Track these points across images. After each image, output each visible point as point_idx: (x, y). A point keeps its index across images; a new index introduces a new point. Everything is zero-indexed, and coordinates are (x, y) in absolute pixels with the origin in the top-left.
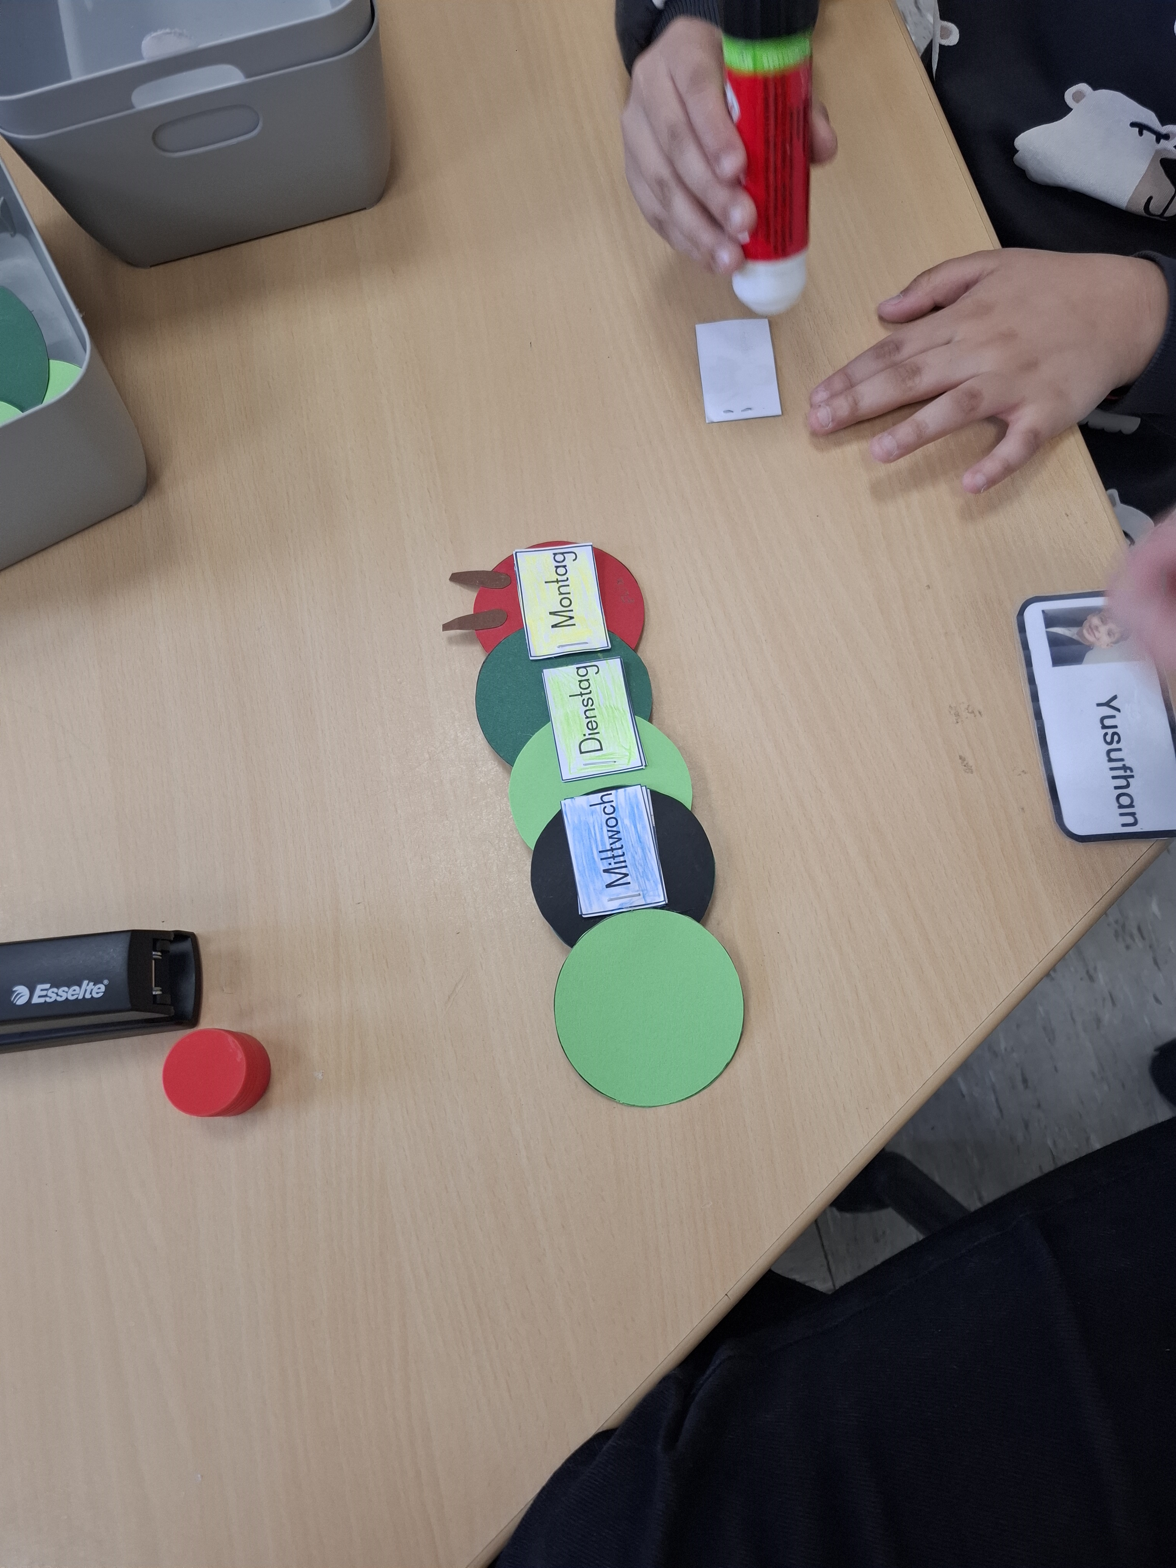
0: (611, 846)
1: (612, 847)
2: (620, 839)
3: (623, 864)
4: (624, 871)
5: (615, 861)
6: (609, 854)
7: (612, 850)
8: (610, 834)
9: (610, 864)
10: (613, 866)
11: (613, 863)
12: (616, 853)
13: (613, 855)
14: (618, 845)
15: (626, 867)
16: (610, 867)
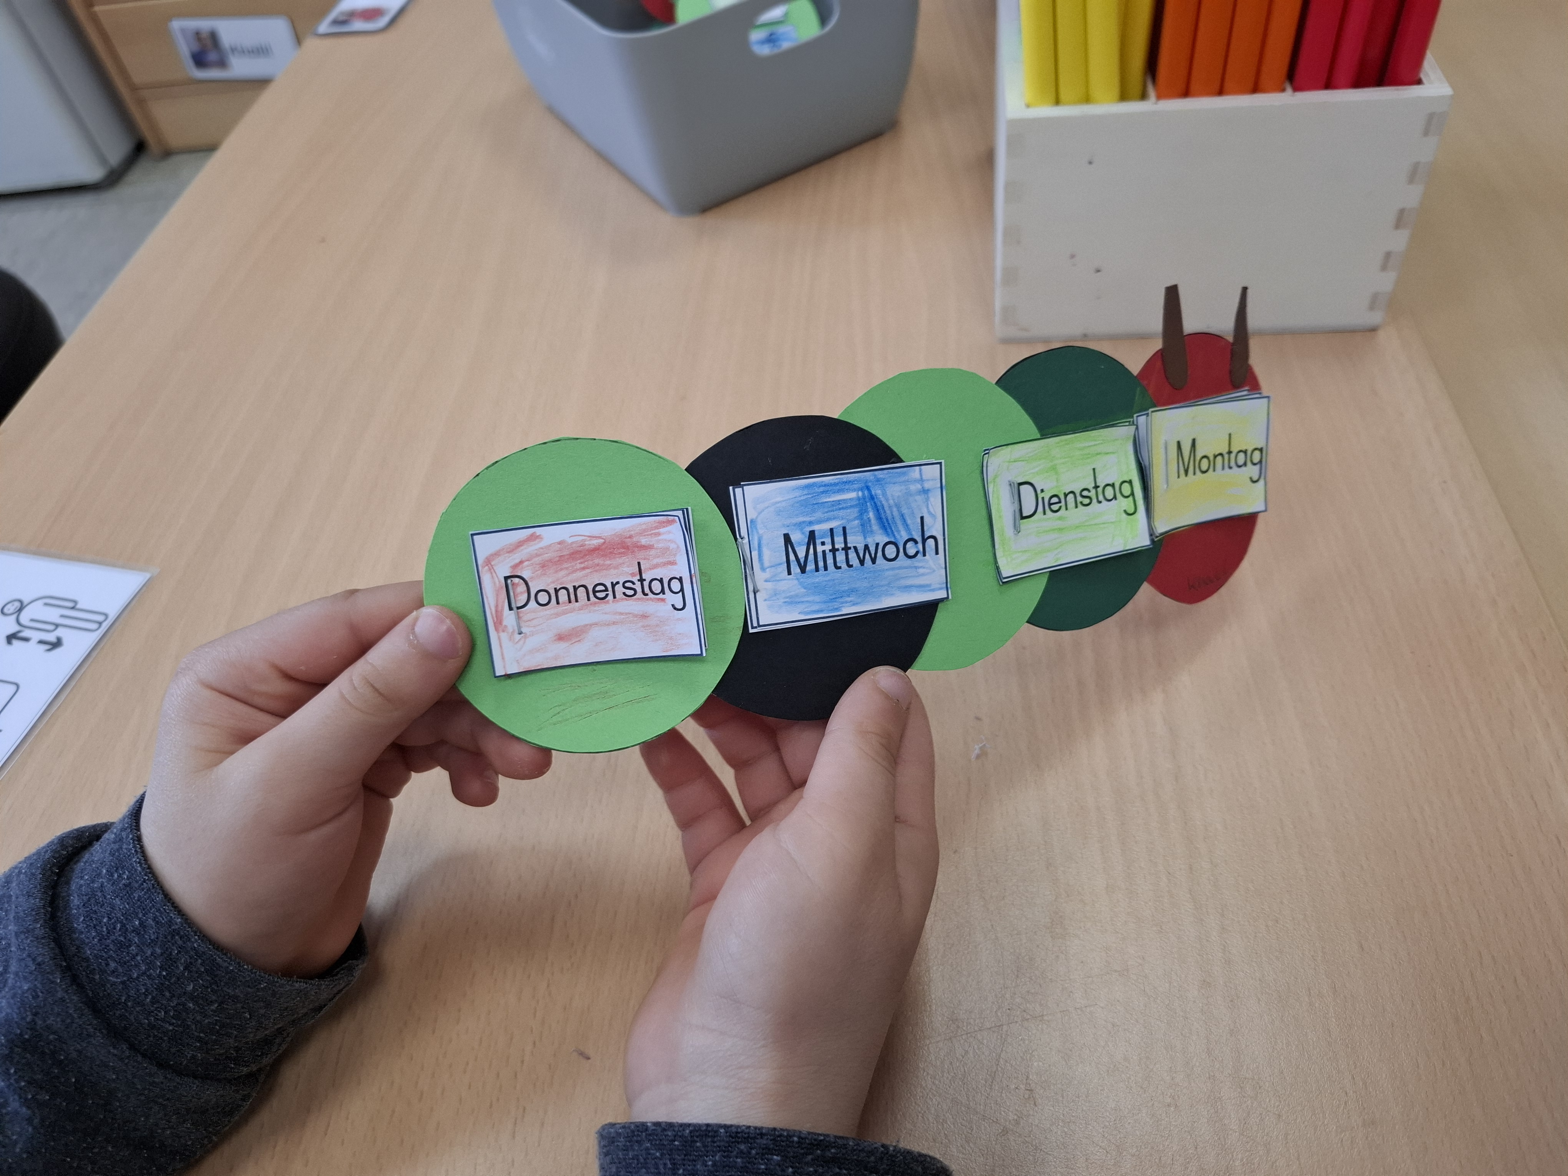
0: (852, 548)
1: (850, 548)
2: (862, 562)
3: (821, 564)
4: (811, 566)
5: (827, 552)
6: (839, 545)
7: (846, 549)
8: (872, 549)
9: (823, 544)
10: (820, 549)
11: (824, 548)
12: (841, 557)
13: (838, 550)
14: (854, 560)
15: (817, 569)
16: (818, 542)
